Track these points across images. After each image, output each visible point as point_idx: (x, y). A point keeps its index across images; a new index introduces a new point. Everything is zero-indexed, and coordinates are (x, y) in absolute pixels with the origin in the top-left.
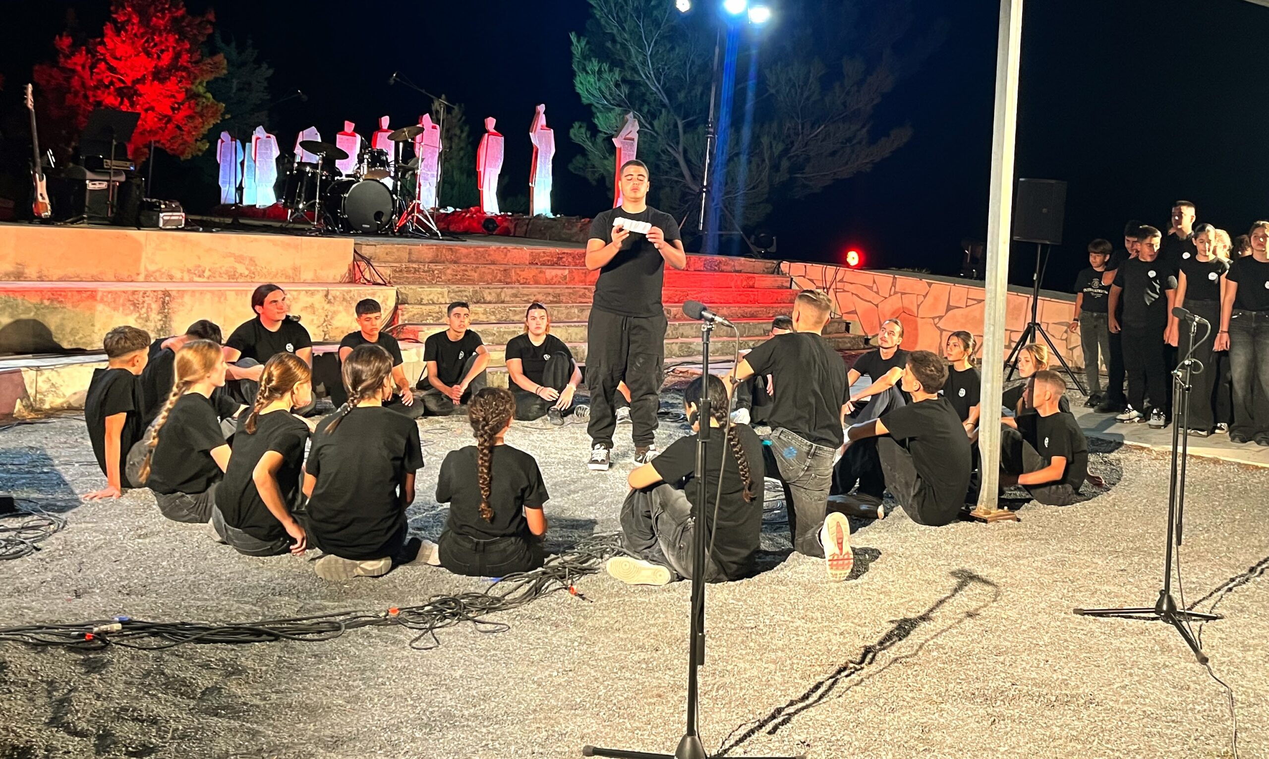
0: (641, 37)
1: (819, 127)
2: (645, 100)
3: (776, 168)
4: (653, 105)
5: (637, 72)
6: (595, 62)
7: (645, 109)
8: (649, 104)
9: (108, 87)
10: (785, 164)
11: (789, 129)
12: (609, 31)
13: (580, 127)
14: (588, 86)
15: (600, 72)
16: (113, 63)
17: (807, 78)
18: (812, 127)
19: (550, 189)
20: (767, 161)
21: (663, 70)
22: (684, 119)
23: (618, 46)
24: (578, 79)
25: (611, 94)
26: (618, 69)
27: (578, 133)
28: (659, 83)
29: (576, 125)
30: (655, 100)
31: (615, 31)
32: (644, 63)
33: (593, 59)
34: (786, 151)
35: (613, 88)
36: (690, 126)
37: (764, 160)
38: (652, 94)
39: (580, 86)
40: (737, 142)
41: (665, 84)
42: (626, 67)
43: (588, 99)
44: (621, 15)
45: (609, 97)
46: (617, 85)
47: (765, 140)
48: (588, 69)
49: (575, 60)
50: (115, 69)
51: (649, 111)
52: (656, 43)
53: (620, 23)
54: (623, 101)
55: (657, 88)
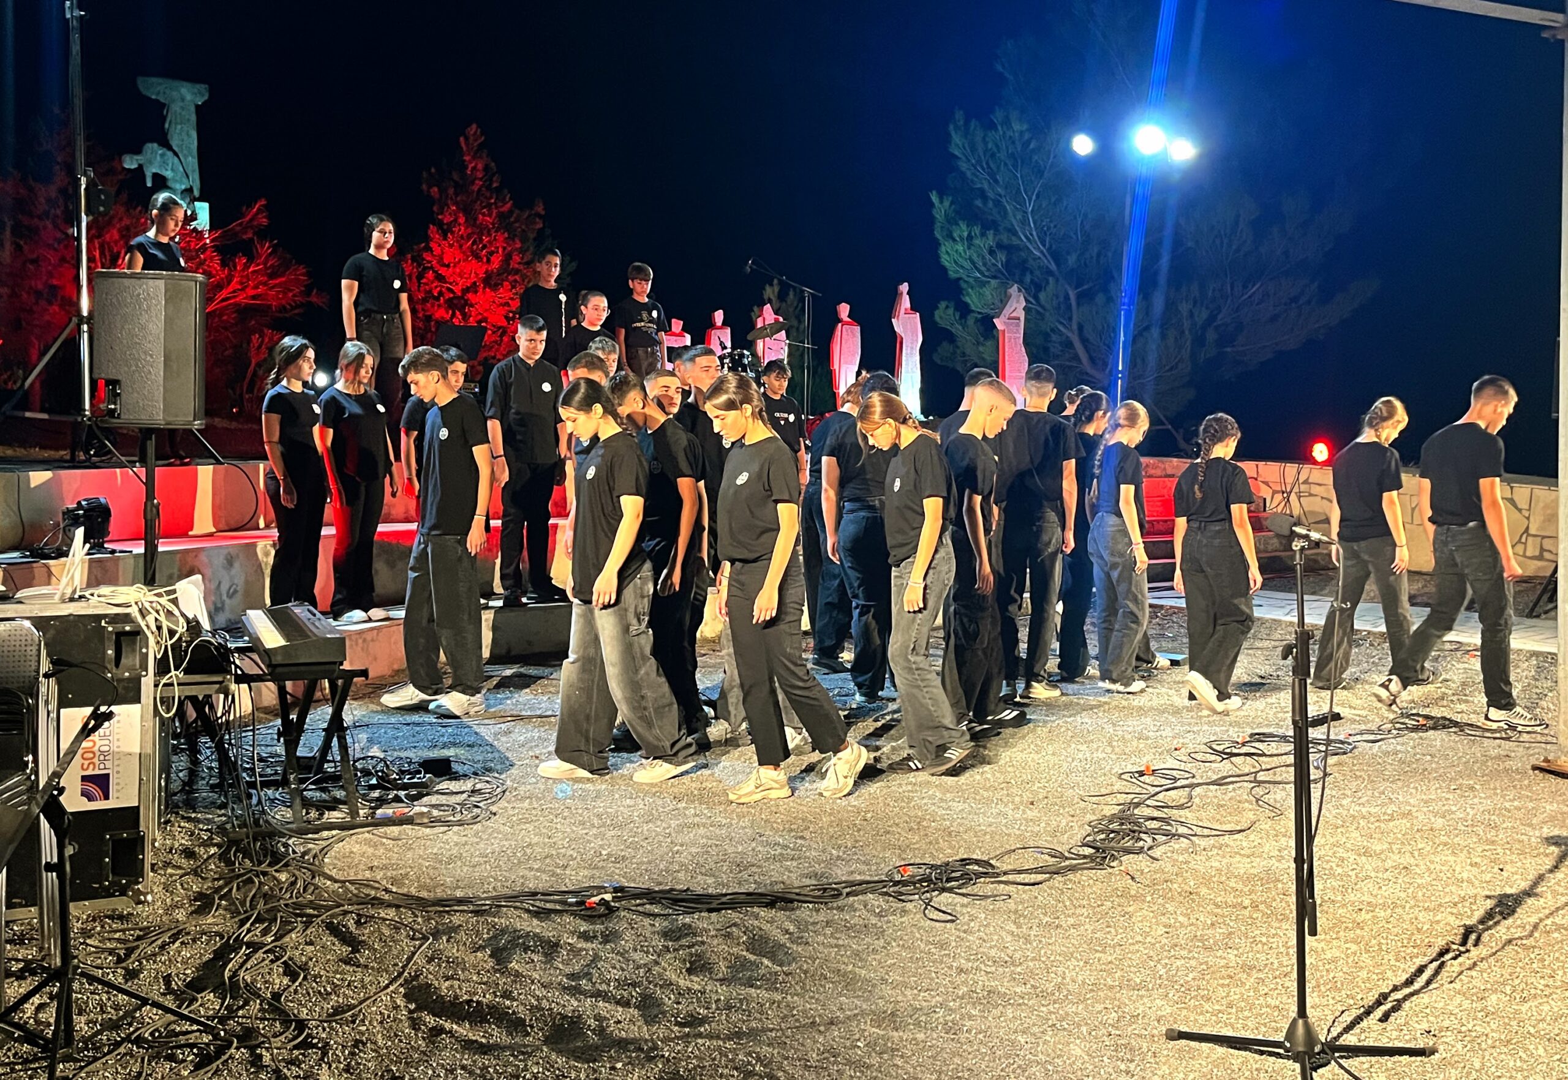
0: (1019, 189)
1: (1253, 286)
2: (1027, 269)
3: (1199, 341)
4: (1038, 273)
5: (1015, 234)
6: (963, 226)
7: (1028, 278)
8: (1032, 273)
9: (437, 299)
10: (1211, 336)
11: (1214, 291)
12: (979, 186)
13: (947, 307)
14: (956, 256)
15: (970, 237)
16: (442, 271)
17: (1237, 223)
18: (1245, 287)
19: (918, 385)
20: (1187, 332)
21: (1049, 228)
22: (1076, 288)
23: (990, 204)
24: (943, 249)
25: (985, 264)
26: (992, 232)
27: (945, 314)
28: (1044, 246)
29: (943, 305)
30: (1039, 267)
31: (986, 186)
32: (1024, 222)
33: (961, 223)
34: (1212, 319)
35: (988, 257)
36: (1085, 297)
37: (1183, 332)
38: (1034, 259)
39: (946, 257)
40: (1147, 311)
41: (1051, 246)
42: (1001, 228)
43: (957, 272)
44: (992, 165)
45: (983, 269)
46: (991, 252)
47: (1184, 308)
48: (955, 235)
49: (938, 225)
50: (444, 277)
51: (1032, 281)
52: (1038, 196)
53: (993, 175)
54: (999, 271)
55: (1042, 252)
